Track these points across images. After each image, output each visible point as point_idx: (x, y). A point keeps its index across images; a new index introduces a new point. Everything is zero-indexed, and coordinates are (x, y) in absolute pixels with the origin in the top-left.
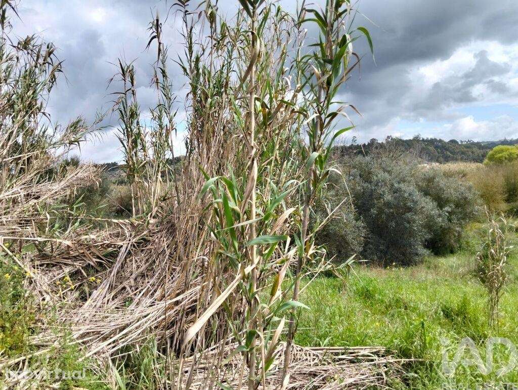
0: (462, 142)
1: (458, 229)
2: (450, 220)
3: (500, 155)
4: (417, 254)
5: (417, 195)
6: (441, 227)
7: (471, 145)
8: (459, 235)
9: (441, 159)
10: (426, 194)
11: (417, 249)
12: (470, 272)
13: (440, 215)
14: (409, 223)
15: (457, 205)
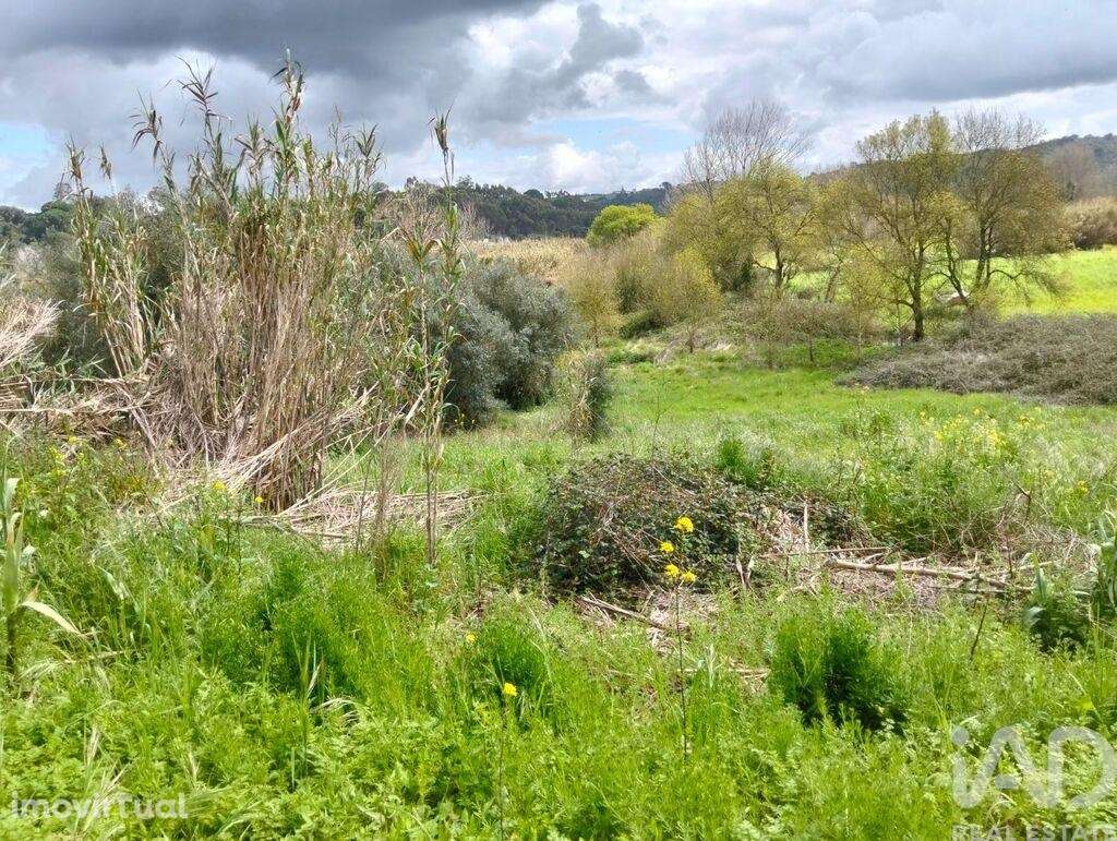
0: (549, 194)
1: (545, 363)
2: (532, 350)
3: (612, 224)
4: (485, 409)
5: (479, 312)
6: (519, 362)
7: (565, 202)
8: (549, 375)
9: (514, 229)
10: (493, 307)
11: (484, 401)
12: (561, 428)
13: (516, 343)
14: (469, 357)
15: (543, 325)
